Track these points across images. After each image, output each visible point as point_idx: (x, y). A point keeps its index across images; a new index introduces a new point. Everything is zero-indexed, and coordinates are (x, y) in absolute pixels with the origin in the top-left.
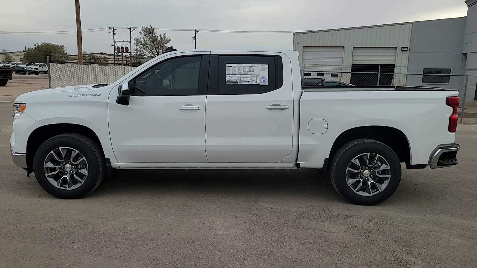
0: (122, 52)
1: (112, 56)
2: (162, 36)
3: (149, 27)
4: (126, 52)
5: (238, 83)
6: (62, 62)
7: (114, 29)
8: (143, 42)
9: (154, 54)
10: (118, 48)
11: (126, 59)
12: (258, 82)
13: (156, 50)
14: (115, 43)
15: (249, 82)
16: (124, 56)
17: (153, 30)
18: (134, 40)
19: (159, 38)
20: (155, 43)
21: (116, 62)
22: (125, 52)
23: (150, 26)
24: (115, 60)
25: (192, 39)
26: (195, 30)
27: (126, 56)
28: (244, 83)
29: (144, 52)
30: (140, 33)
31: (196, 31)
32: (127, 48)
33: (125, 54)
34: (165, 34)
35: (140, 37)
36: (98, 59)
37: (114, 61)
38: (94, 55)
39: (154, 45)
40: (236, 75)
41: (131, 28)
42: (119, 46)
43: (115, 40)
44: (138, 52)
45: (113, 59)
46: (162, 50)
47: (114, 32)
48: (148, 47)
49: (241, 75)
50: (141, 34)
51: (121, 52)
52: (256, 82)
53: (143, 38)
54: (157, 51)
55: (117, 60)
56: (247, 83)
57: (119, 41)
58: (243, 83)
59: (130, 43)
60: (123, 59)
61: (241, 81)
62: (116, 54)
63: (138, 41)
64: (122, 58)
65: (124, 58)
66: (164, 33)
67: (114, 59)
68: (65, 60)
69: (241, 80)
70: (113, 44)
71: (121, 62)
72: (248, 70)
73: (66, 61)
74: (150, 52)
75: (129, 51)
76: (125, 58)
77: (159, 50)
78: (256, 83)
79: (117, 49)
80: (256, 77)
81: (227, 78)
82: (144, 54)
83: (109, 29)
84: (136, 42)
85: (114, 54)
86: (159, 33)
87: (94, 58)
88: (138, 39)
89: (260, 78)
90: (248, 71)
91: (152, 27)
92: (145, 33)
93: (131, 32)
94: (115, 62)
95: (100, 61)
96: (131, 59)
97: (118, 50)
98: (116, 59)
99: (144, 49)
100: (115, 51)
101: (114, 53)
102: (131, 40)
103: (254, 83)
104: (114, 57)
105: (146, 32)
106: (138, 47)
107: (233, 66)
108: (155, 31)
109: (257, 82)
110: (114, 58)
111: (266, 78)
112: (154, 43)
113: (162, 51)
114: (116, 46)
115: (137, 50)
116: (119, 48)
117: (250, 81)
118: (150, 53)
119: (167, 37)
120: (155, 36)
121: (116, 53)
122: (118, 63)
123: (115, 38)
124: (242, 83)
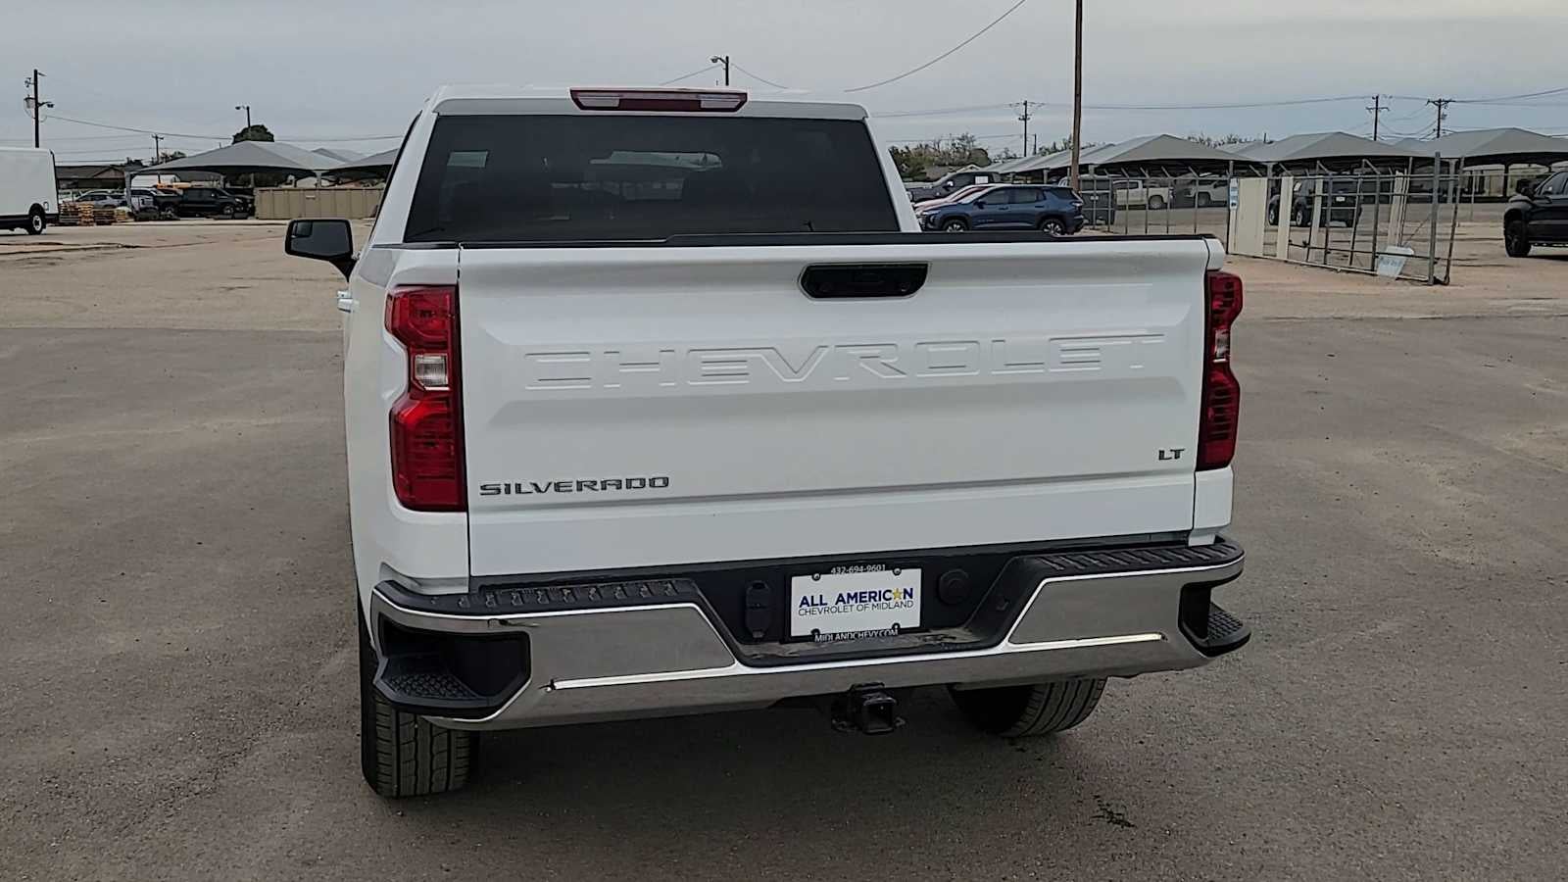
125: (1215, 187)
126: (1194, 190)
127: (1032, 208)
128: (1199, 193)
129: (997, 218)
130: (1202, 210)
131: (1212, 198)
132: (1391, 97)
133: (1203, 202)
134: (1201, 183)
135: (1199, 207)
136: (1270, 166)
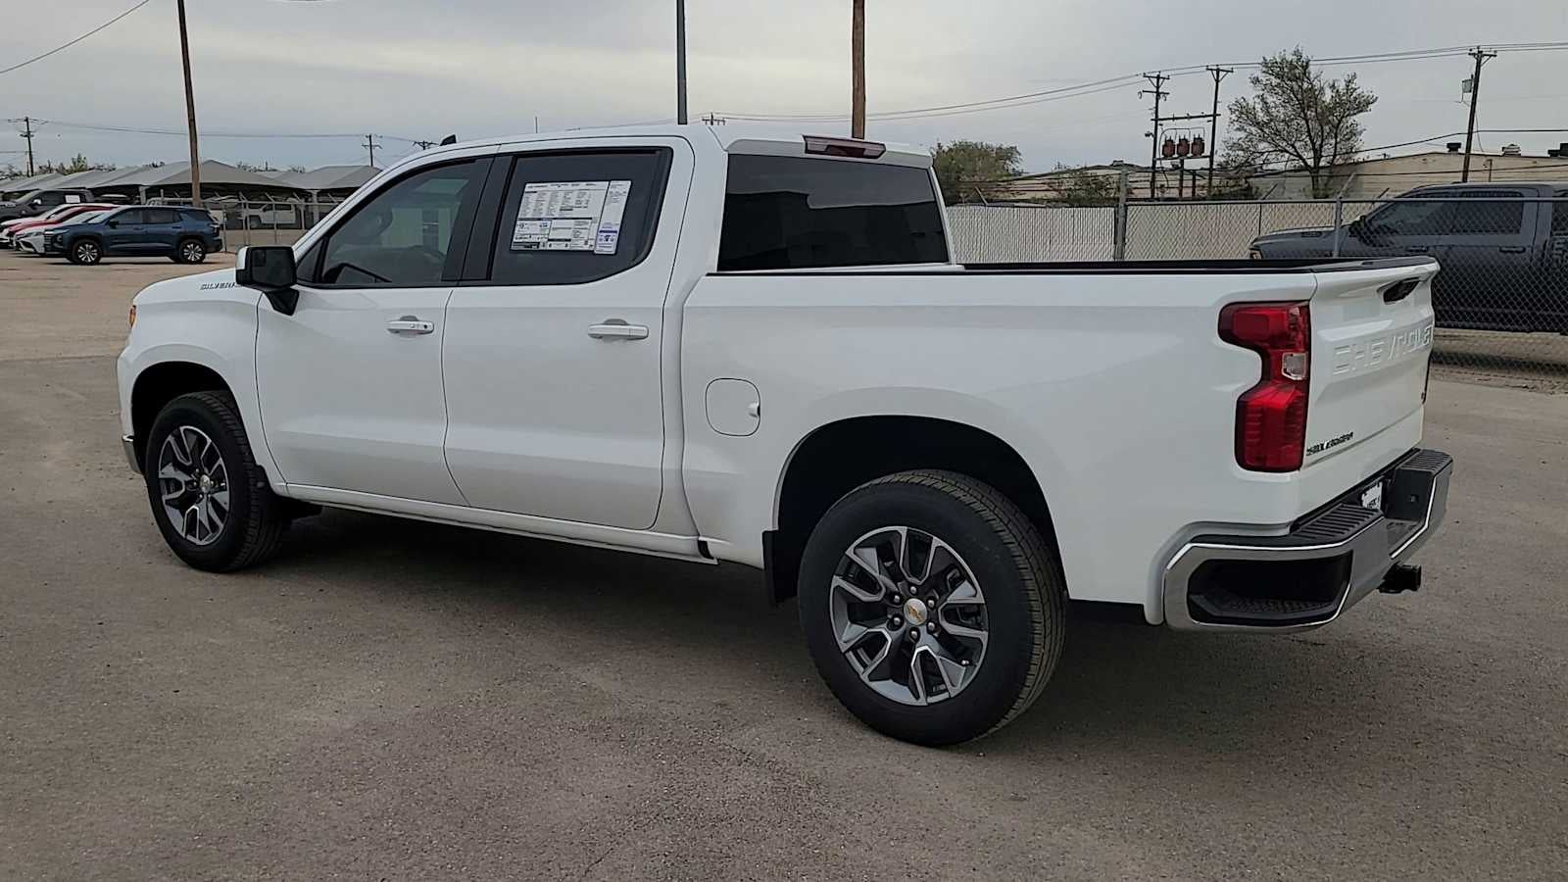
0: (1183, 155)
1: (1147, 174)
2: (1341, 86)
3: (1289, 58)
4: (1195, 156)
5: (541, 248)
6: (992, 202)
7: (1158, 78)
8: (1261, 116)
9: (1301, 157)
10: (1169, 143)
11: (1194, 180)
12: (593, 243)
13: (1312, 141)
14: (1159, 127)
15: (568, 243)
16: (1188, 171)
17: (1306, 67)
18: (1229, 112)
19: (1328, 96)
20: (1311, 114)
21: (1158, 194)
22: (1190, 155)
23: (1297, 53)
24: (1153, 189)
25: (1460, 86)
26: (1476, 51)
27: (1193, 173)
28: (555, 246)
29: (1263, 153)
30: (1256, 81)
31: (1479, 56)
32: (1199, 142)
33: (1189, 164)
34: (1355, 76)
35: (1251, 95)
36: (1100, 186)
37: (1149, 191)
38: (1090, 171)
39: (1303, 122)
40: (540, 219)
41: (1221, 68)
42: (1171, 134)
43: (1160, 117)
44: (1241, 153)
45: (1148, 184)
46: (1333, 141)
47: (1158, 87)
48: (1277, 132)
49: (554, 221)
50: (1260, 87)
51: (1176, 156)
52: (586, 243)
53: (1263, 100)
54: (1313, 144)
55: (1162, 186)
56: (562, 246)
57: (1174, 119)
58: (552, 248)
59: (1212, 123)
60: (1181, 180)
61: (549, 240)
62: (1158, 165)
63: (1244, 112)
64: (1178, 177)
65: (1185, 177)
66: (1351, 73)
67: (1153, 181)
68: (998, 194)
69: (550, 238)
70: (1153, 132)
71: (1174, 193)
72: (572, 203)
73: (1001, 196)
74: (1287, 152)
75: (1207, 152)
76: (1191, 177)
77: (1322, 140)
78: (586, 248)
79: (1164, 146)
80: (587, 226)
81: (517, 228)
82: (1264, 157)
83: (1141, 78)
84: (1234, 117)
85: (1151, 165)
86: (1327, 76)
87: (1089, 184)
88: (1244, 104)
89: (601, 229)
90: (574, 205)
91: (1304, 56)
92: (1275, 81)
93: (1217, 81)
94: (1153, 193)
95: (1104, 193)
96: (1210, 179)
97: (1168, 151)
98: (1158, 184)
99: (1263, 139)
100: (1158, 157)
101: (1154, 162)
102: (1218, 113)
103: (581, 246)
104: (1151, 174)
105: (1277, 76)
106: (1243, 135)
107: (541, 189)
108: (1313, 69)
109: (590, 243)
110: (1150, 179)
111: (614, 229)
112: (1305, 115)
113: (1336, 143)
114: (1163, 137)
115: (1236, 146)
116: (1172, 141)
117: (570, 240)
118: (1287, 155)
119: (1364, 87)
120: (1311, 89)
121: (1158, 162)
122: (1166, 196)
123: (1159, 110)
124: (550, 245)
125: (265, 210)
126: (246, 213)
127: (169, 228)
128: (250, 216)
129: (132, 238)
130: (252, 232)
131: (263, 221)
132: (381, 137)
133: (255, 225)
134: (252, 206)
135: (251, 229)
136: (315, 192)
